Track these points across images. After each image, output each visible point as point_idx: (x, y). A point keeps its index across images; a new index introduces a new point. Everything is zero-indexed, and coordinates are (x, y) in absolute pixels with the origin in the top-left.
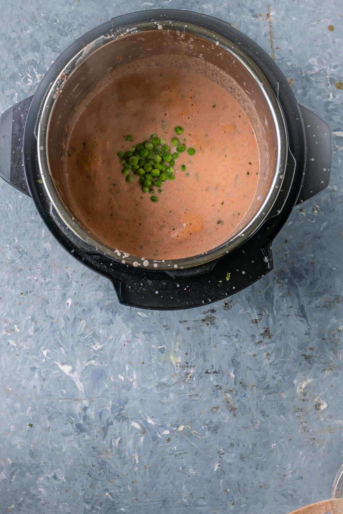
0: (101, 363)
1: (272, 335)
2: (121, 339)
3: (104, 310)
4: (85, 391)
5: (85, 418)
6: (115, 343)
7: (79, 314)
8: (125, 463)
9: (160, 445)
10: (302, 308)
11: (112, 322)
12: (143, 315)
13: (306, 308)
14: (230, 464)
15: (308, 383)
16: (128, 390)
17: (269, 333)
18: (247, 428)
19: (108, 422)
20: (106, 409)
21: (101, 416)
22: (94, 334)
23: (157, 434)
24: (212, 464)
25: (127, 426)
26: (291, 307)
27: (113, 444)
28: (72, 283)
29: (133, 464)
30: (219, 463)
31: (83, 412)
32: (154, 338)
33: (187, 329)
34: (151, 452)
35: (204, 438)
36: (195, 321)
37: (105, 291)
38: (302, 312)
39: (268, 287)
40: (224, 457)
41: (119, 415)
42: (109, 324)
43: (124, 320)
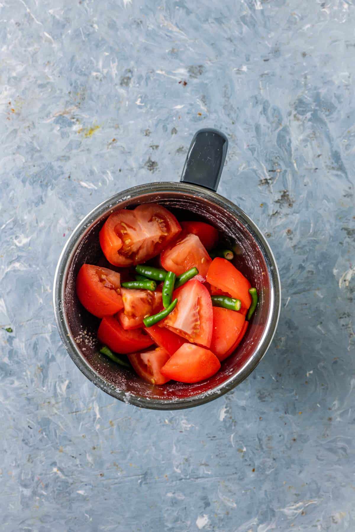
0: (30, 266)
1: (293, 202)
2: (58, 226)
3: (27, 184)
4: (8, 311)
5: (12, 354)
6: (48, 233)
8: (78, 420)
10: (336, 156)
11: (42, 201)
12: (89, 186)
13: (343, 154)
14: (244, 408)
17: (288, 199)
19: (48, 357)
20: (42, 338)
21: (37, 348)
22: (15, 222)
26: (319, 156)
27: (58, 390)
29: (92, 419)
31: (8, 344)
37: (27, 153)
38: (337, 162)
39: (281, 128)
42: (37, 204)
43: (60, 197)
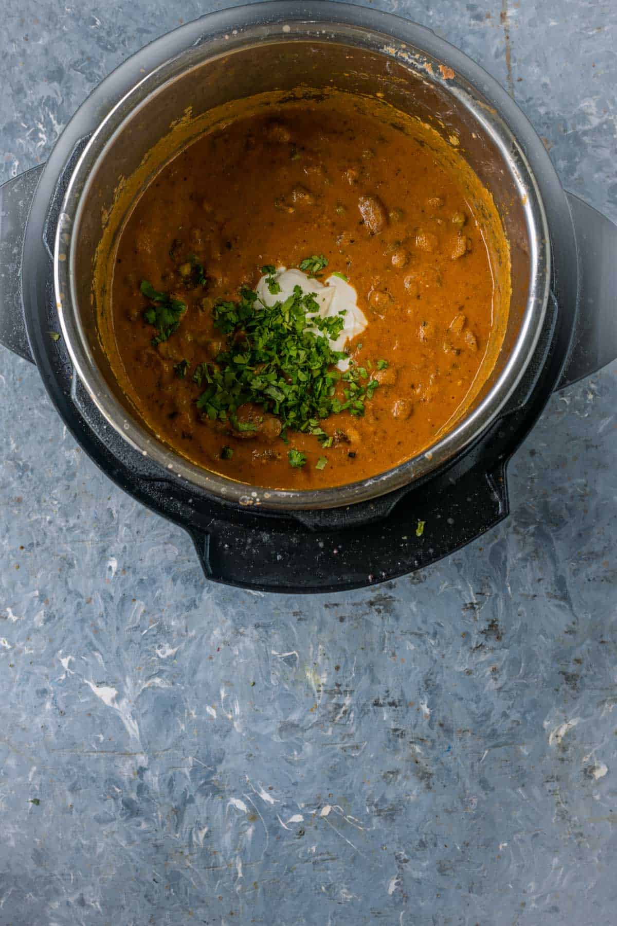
0: (173, 683)
1: (502, 634)
2: (212, 638)
3: (179, 582)
4: (141, 737)
5: (141, 789)
6: (199, 645)
7: (132, 587)
8: (216, 877)
9: (284, 843)
10: (560, 582)
11: (195, 604)
13: (569, 580)
14: (419, 881)
15: (570, 727)
16: (225, 736)
17: (497, 630)
18: (452, 812)
19: (186, 797)
20: (181, 773)
21: (173, 785)
22: (160, 628)
23: (279, 822)
24: (383, 882)
25: (221, 805)
26: (539, 580)
27: (194, 839)
28: (118, 527)
29: (232, 878)
30: (397, 879)
31: (137, 777)
32: (276, 636)
33: (338, 620)
34: (267, 855)
35: (368, 829)
36: (354, 604)
37: (182, 543)
38: (561, 589)
39: (496, 541)
40: (408, 867)
41: (206, 783)
42: (188, 608)
43: (217, 601)
